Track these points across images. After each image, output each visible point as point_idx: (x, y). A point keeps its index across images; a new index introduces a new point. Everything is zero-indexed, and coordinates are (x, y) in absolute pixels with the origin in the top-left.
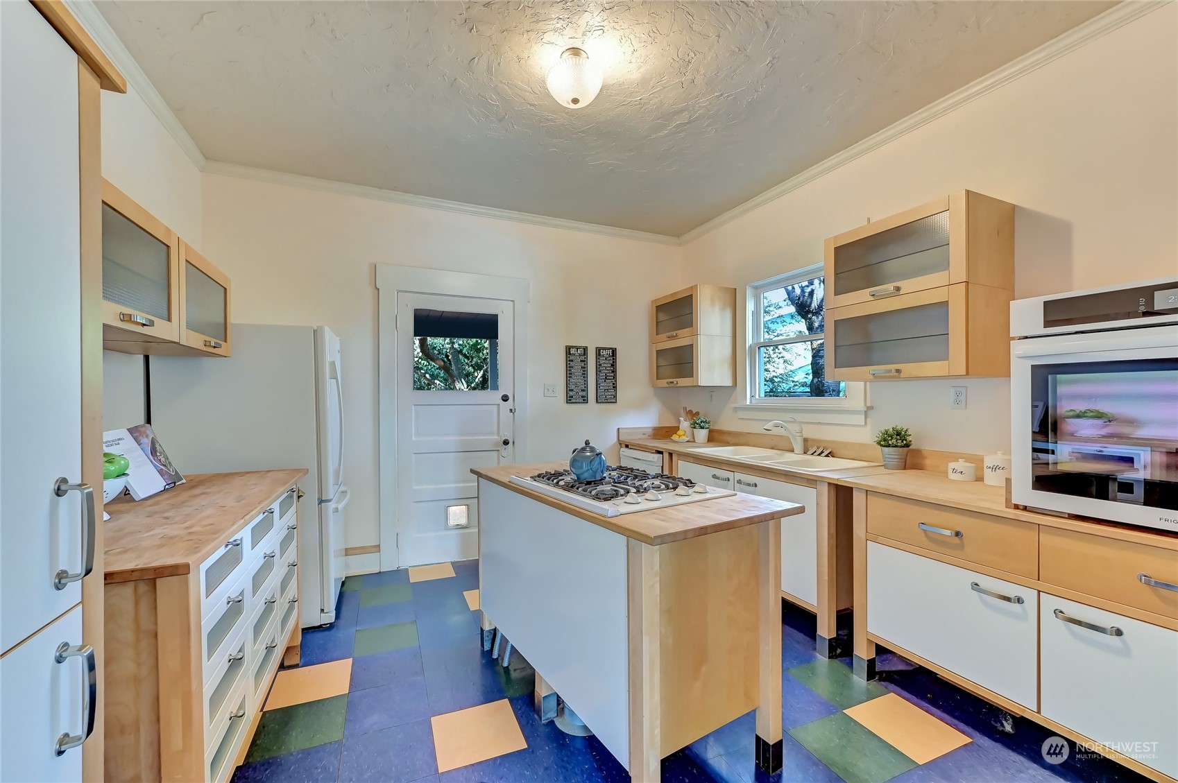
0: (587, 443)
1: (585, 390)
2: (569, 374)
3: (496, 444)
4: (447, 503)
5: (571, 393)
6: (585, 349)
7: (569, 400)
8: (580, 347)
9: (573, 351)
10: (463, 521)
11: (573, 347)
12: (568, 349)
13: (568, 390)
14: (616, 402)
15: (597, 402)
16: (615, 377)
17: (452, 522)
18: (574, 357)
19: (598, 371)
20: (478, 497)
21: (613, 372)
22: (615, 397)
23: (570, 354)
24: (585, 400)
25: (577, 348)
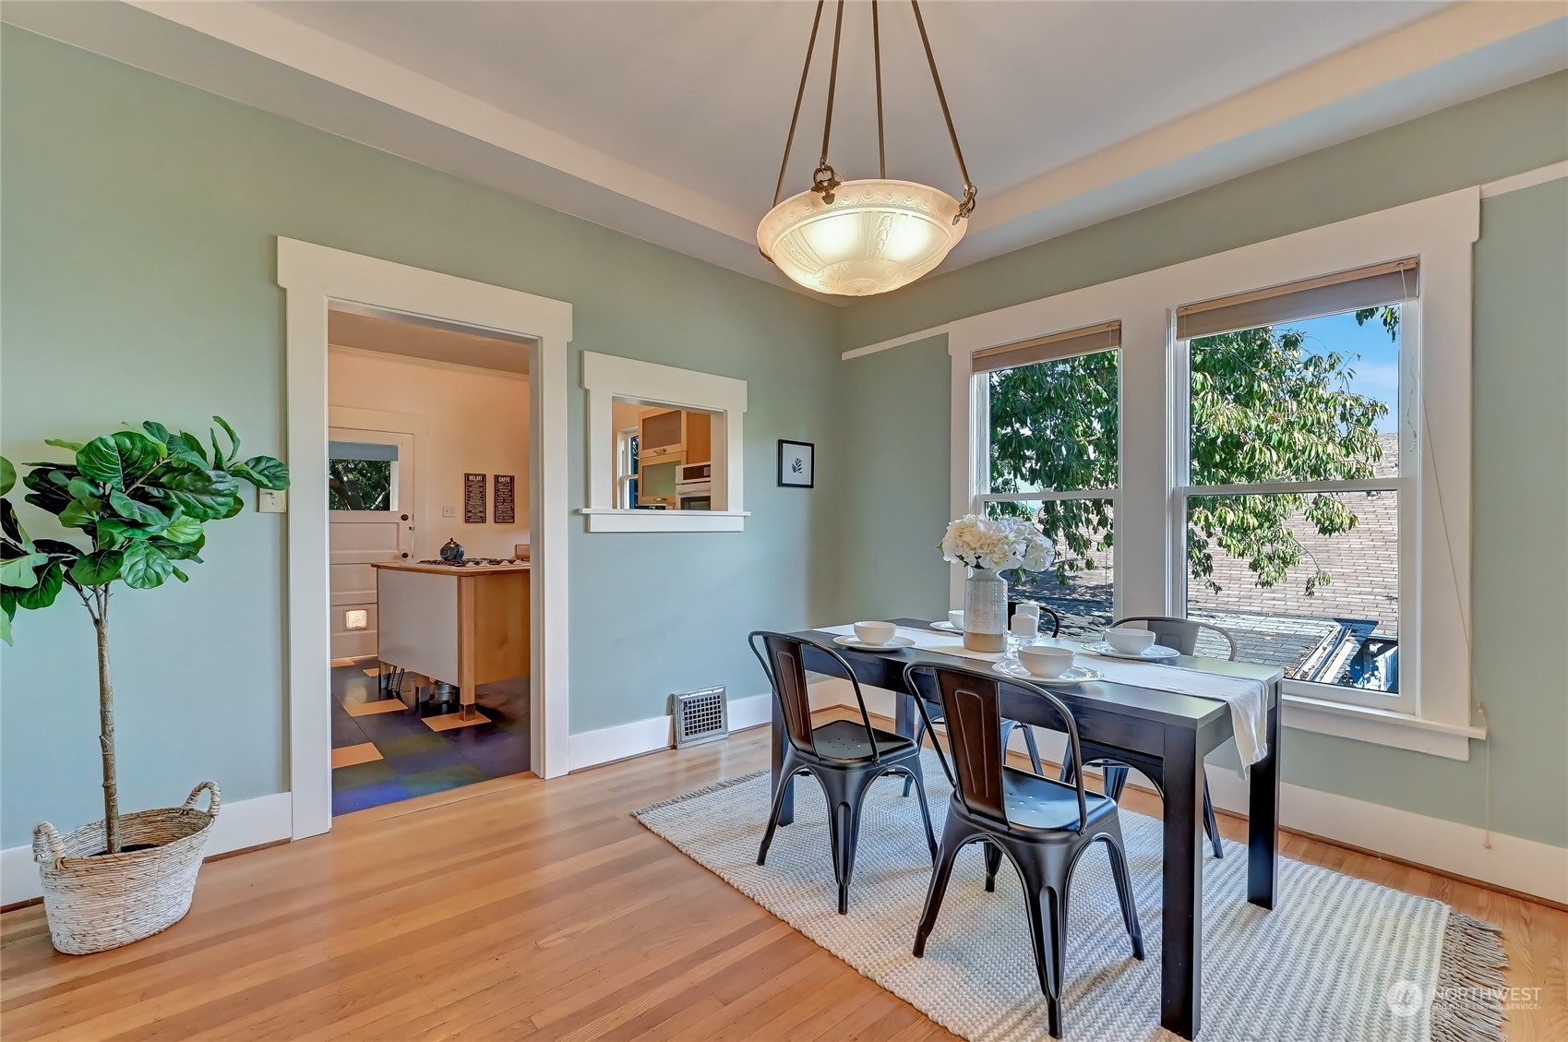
0: (452, 540)
1: (484, 512)
2: (468, 497)
3: (396, 557)
4: (347, 608)
5: (469, 514)
6: (484, 476)
7: (468, 520)
8: (479, 475)
9: (471, 478)
10: (363, 624)
11: (472, 475)
12: (467, 476)
13: (467, 511)
14: (514, 522)
15: (495, 522)
16: (512, 501)
17: (350, 624)
18: (473, 485)
19: (496, 495)
20: (377, 603)
21: (511, 496)
22: (513, 517)
23: (468, 480)
24: (483, 520)
25: (476, 475)
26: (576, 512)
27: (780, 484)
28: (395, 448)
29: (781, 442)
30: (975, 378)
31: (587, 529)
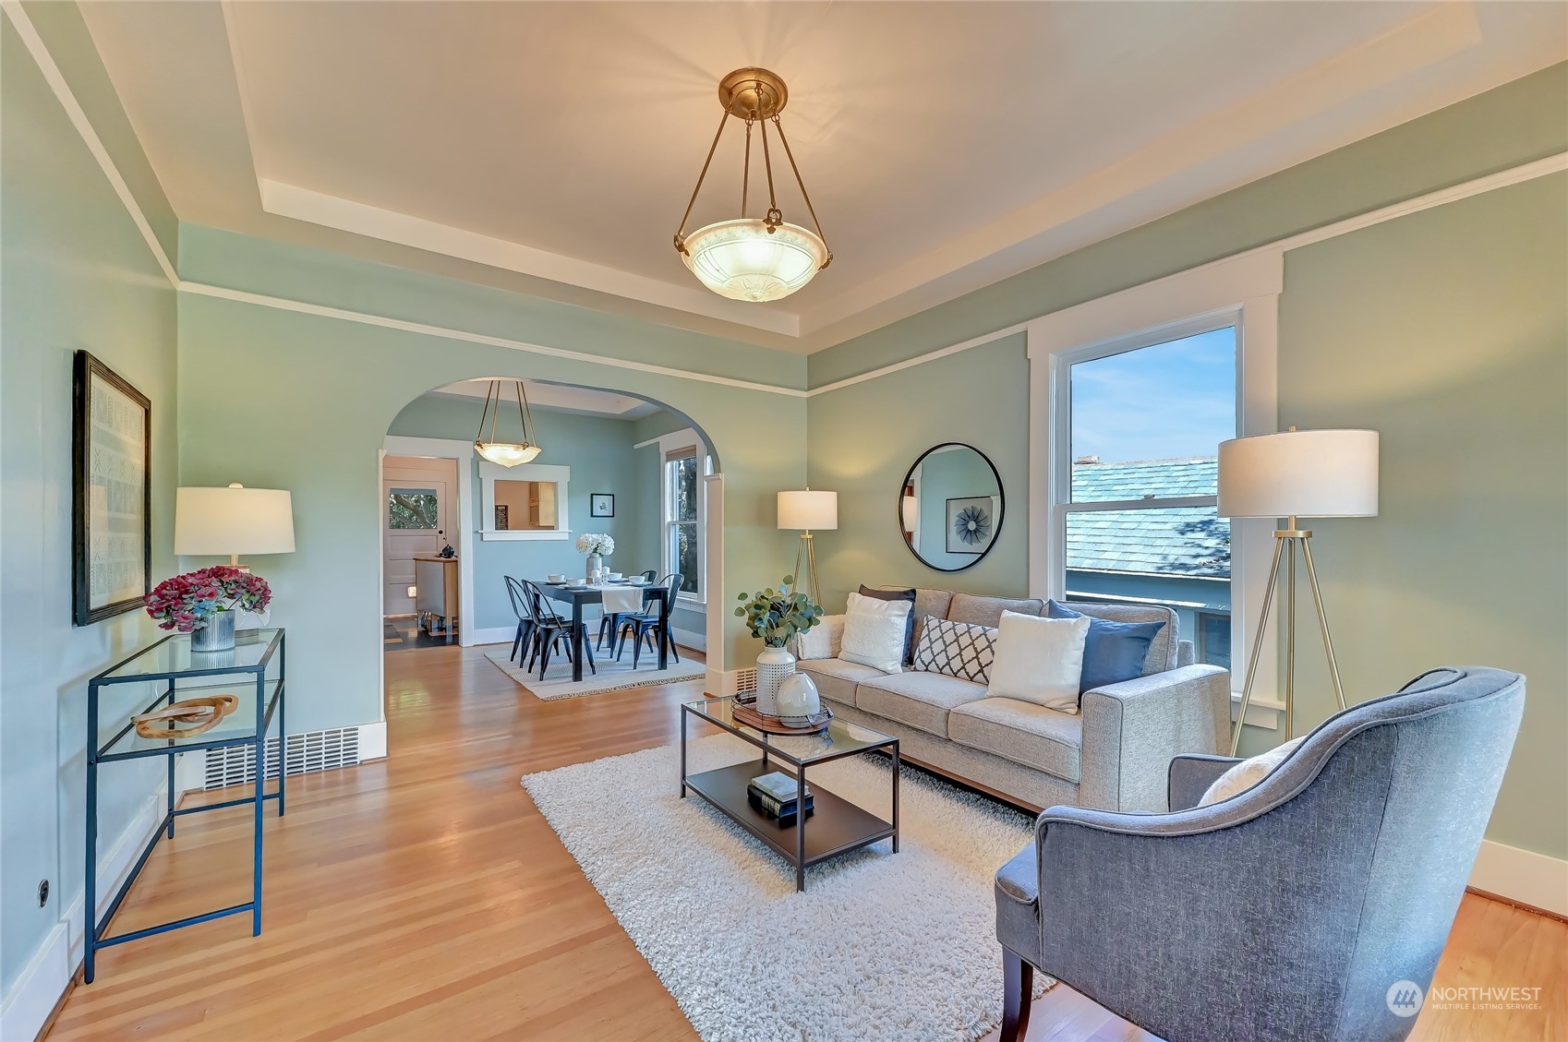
4: (408, 585)
16: (507, 521)
17: (410, 594)
26: (477, 532)
27: (592, 516)
28: (435, 491)
29: (592, 495)
30: (668, 465)
31: (482, 540)
